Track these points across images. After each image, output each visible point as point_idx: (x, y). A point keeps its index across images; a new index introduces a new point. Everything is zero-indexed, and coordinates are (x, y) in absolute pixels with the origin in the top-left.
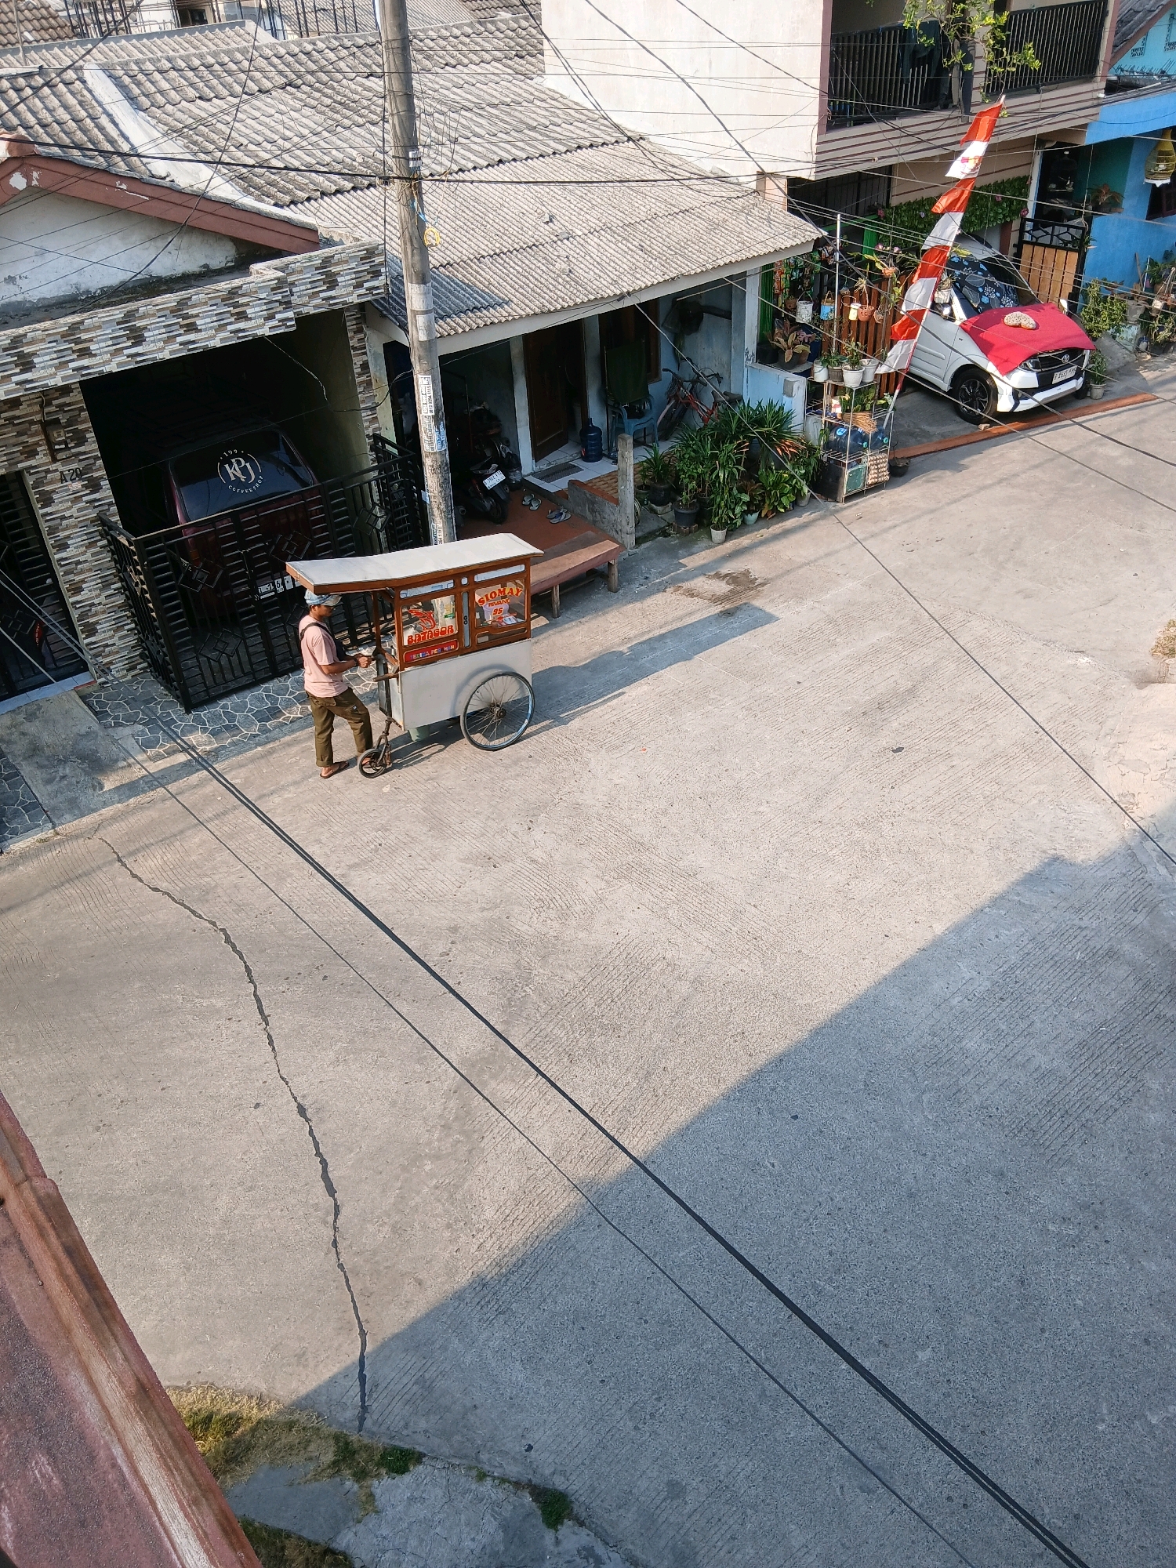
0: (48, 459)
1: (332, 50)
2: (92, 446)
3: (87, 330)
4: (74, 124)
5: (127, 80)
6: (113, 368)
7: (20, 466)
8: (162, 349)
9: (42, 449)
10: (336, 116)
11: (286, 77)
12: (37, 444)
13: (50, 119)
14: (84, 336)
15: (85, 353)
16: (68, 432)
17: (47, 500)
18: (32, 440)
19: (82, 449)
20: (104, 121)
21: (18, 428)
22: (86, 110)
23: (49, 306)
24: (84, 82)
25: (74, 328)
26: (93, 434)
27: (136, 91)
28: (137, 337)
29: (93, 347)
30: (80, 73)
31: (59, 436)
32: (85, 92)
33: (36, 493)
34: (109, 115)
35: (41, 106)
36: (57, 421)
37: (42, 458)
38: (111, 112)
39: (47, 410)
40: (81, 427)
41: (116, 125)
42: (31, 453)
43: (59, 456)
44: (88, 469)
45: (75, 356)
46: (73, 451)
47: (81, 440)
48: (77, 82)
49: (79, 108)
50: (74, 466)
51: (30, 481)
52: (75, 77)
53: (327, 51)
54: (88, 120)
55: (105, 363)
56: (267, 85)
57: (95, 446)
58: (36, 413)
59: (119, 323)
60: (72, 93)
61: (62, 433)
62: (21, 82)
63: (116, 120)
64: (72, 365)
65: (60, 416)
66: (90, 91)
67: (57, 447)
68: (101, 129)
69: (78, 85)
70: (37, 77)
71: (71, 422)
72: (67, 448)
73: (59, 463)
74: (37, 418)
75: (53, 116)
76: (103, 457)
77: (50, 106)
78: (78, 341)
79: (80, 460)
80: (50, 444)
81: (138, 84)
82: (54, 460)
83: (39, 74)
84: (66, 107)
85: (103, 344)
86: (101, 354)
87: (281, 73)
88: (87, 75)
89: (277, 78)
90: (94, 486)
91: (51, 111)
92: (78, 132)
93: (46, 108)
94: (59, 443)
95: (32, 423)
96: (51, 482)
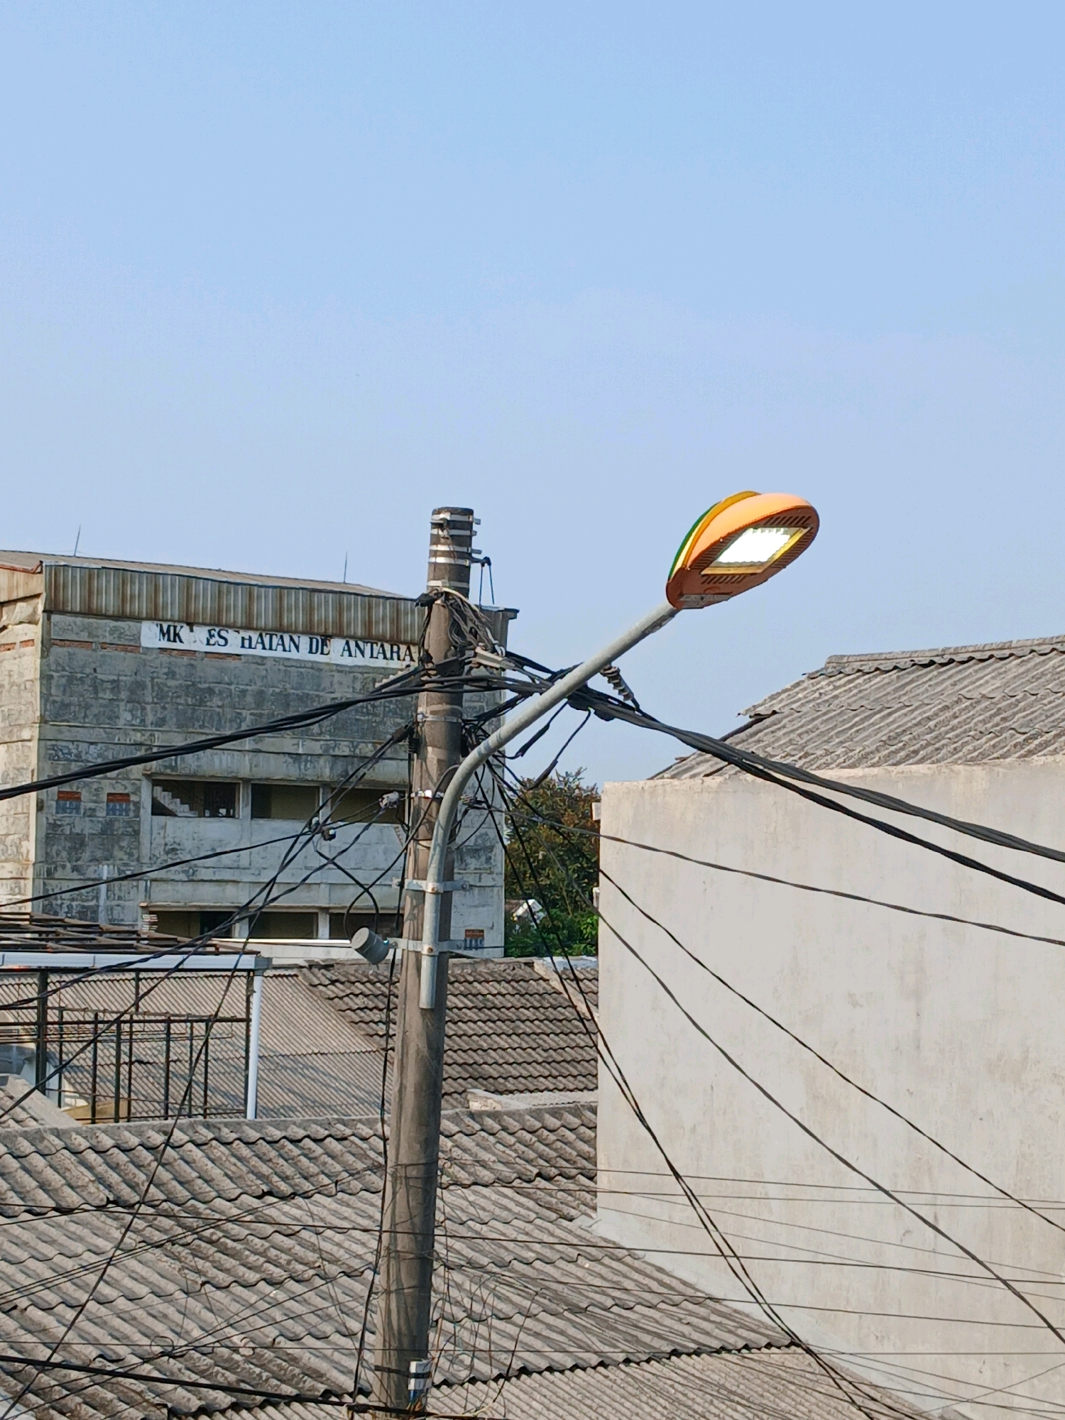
1: (198, 1145)
10: (200, 1263)
11: (109, 1187)
53: (191, 1146)
56: (72, 1198)
87: (100, 1180)
89: (92, 1188)
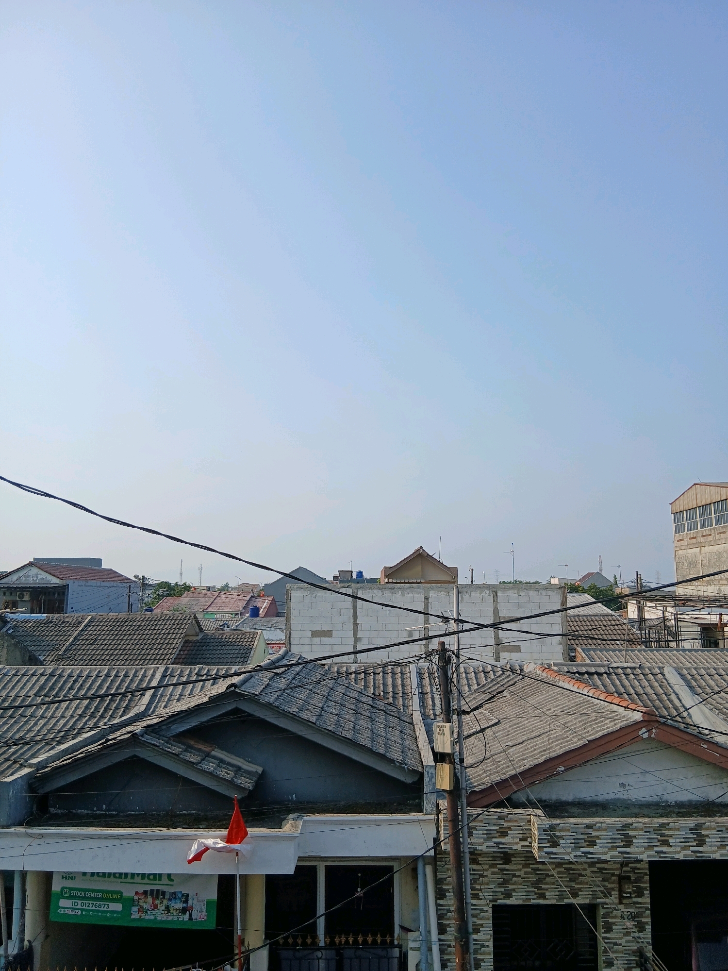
0: (617, 901)
2: (646, 899)
3: (670, 829)
4: (655, 696)
5: (689, 677)
6: (681, 857)
7: (599, 900)
8: (715, 852)
9: (615, 893)
12: (613, 889)
13: (642, 692)
14: (667, 833)
15: (666, 843)
16: (633, 887)
17: (608, 928)
18: (610, 886)
19: (639, 900)
20: (673, 697)
21: (603, 876)
22: (663, 690)
23: (641, 805)
24: (664, 675)
25: (663, 826)
26: (648, 892)
27: (694, 683)
28: (701, 842)
29: (671, 840)
30: (662, 670)
31: (629, 888)
32: (664, 681)
33: (603, 922)
34: (677, 694)
35: (638, 684)
36: (629, 878)
37: (614, 899)
38: (678, 692)
39: (625, 869)
40: (642, 885)
41: (680, 701)
42: (607, 893)
43: (625, 901)
44: (640, 915)
45: (658, 844)
46: (634, 900)
47: (640, 894)
48: (660, 675)
49: (660, 689)
50: (631, 910)
51: (602, 912)
52: (659, 672)
54: (664, 695)
55: (676, 853)
57: (648, 900)
58: (617, 869)
59: (691, 830)
60: (657, 680)
61: (631, 887)
62: (629, 671)
63: (680, 697)
64: (655, 849)
65: (631, 875)
66: (667, 680)
67: (624, 895)
68: (671, 701)
69: (660, 676)
70: (638, 670)
71: (638, 880)
72: (630, 897)
73: (623, 906)
74: (617, 872)
75: (644, 690)
76: (652, 910)
77: (643, 685)
78: (662, 835)
79: (636, 907)
80: (621, 891)
81: (695, 680)
82: (621, 903)
83: (639, 668)
84: (652, 687)
85: (678, 840)
86: (675, 846)
88: (666, 672)
90: (641, 928)
91: (643, 688)
92: (657, 701)
93: (641, 686)
94: (627, 893)
95: (613, 875)
96: (615, 917)
